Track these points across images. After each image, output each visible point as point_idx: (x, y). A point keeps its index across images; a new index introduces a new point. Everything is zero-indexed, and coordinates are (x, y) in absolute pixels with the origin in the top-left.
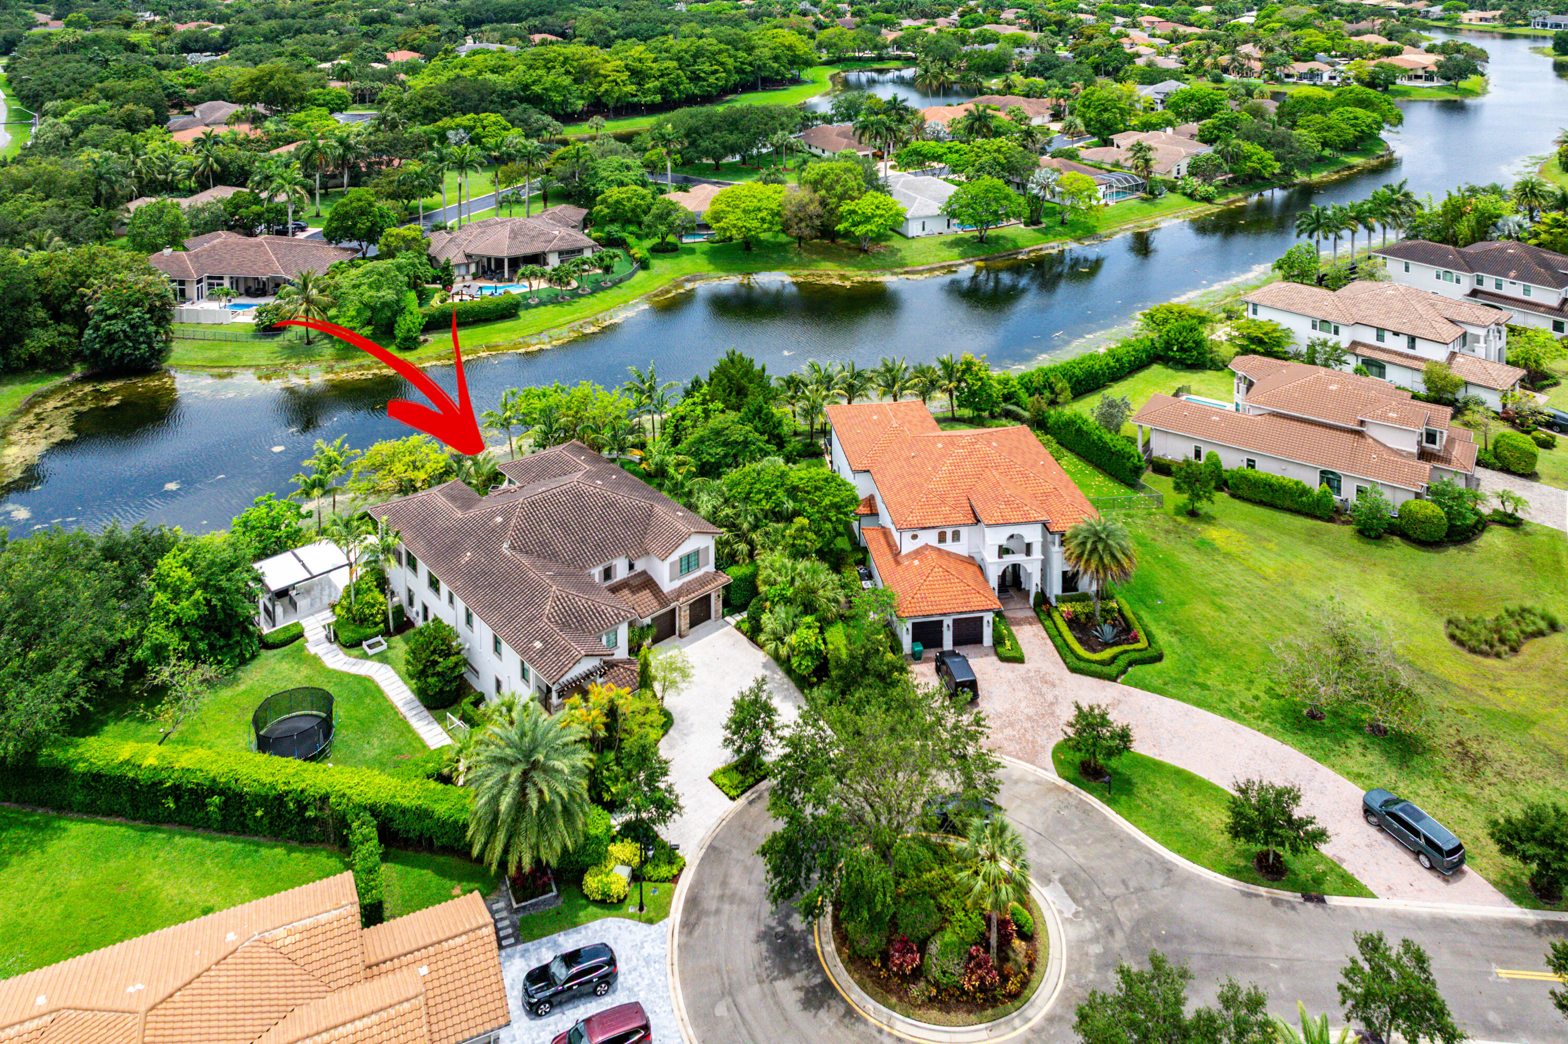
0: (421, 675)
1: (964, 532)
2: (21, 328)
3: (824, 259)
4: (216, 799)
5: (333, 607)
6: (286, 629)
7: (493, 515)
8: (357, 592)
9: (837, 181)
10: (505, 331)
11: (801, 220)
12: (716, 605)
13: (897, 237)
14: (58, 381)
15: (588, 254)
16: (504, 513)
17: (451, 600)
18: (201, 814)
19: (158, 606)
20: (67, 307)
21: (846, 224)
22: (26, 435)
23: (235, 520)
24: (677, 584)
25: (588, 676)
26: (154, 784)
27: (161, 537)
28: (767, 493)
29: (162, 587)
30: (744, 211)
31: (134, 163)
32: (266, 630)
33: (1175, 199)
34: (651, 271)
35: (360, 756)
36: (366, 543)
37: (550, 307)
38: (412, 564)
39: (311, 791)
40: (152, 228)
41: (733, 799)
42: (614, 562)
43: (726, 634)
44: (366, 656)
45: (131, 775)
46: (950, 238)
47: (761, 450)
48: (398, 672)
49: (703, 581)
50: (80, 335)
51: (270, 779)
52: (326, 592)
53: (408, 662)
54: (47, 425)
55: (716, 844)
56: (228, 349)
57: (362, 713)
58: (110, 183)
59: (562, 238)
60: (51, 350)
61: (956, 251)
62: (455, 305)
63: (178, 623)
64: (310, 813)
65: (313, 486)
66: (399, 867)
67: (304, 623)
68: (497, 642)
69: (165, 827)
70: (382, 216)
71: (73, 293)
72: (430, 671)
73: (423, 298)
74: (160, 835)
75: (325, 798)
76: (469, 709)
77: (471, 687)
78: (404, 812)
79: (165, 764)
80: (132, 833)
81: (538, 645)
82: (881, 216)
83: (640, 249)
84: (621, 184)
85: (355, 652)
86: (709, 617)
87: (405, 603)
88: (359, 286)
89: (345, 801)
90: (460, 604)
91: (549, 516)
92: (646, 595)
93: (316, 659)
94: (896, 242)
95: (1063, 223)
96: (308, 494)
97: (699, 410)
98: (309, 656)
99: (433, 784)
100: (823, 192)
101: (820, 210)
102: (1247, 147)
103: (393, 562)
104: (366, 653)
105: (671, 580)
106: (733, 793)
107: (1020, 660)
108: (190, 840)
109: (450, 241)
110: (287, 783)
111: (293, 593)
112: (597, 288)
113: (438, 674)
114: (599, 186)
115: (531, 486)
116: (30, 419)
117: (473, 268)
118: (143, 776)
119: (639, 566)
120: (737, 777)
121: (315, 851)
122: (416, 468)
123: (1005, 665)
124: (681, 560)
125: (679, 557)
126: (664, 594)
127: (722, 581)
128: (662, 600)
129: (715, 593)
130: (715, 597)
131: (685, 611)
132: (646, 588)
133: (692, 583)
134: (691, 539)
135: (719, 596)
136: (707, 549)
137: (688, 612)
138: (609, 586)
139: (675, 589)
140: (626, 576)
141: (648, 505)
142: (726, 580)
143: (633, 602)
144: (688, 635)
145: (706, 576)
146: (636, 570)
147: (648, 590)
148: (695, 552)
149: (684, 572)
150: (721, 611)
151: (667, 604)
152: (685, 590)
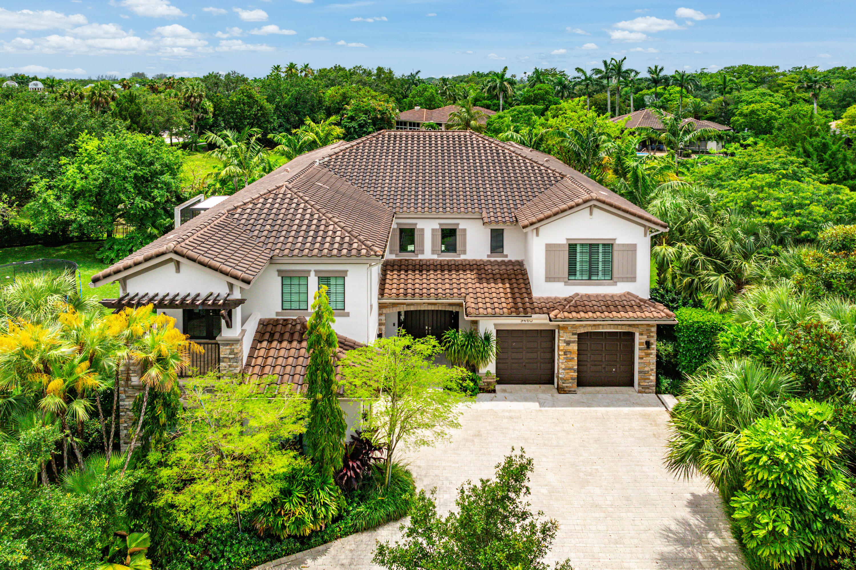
12: (641, 360)
24: (561, 290)
42: (461, 224)
49: (614, 304)
105: (549, 278)
124: (572, 247)
125: (568, 239)
126: (530, 298)
127: (655, 314)
128: (520, 305)
129: (641, 334)
130: (640, 344)
131: (568, 343)
132: (506, 281)
133: (592, 299)
134: (591, 214)
135: (648, 344)
136: (632, 249)
137: (574, 347)
138: (448, 261)
139: (555, 298)
140: (485, 258)
141: (557, 175)
142: (663, 314)
143: (470, 290)
144: (574, 392)
145: (624, 298)
146: (506, 256)
147: (508, 285)
148: (604, 245)
149: (578, 276)
150: (653, 378)
151: (526, 313)
152: (571, 304)
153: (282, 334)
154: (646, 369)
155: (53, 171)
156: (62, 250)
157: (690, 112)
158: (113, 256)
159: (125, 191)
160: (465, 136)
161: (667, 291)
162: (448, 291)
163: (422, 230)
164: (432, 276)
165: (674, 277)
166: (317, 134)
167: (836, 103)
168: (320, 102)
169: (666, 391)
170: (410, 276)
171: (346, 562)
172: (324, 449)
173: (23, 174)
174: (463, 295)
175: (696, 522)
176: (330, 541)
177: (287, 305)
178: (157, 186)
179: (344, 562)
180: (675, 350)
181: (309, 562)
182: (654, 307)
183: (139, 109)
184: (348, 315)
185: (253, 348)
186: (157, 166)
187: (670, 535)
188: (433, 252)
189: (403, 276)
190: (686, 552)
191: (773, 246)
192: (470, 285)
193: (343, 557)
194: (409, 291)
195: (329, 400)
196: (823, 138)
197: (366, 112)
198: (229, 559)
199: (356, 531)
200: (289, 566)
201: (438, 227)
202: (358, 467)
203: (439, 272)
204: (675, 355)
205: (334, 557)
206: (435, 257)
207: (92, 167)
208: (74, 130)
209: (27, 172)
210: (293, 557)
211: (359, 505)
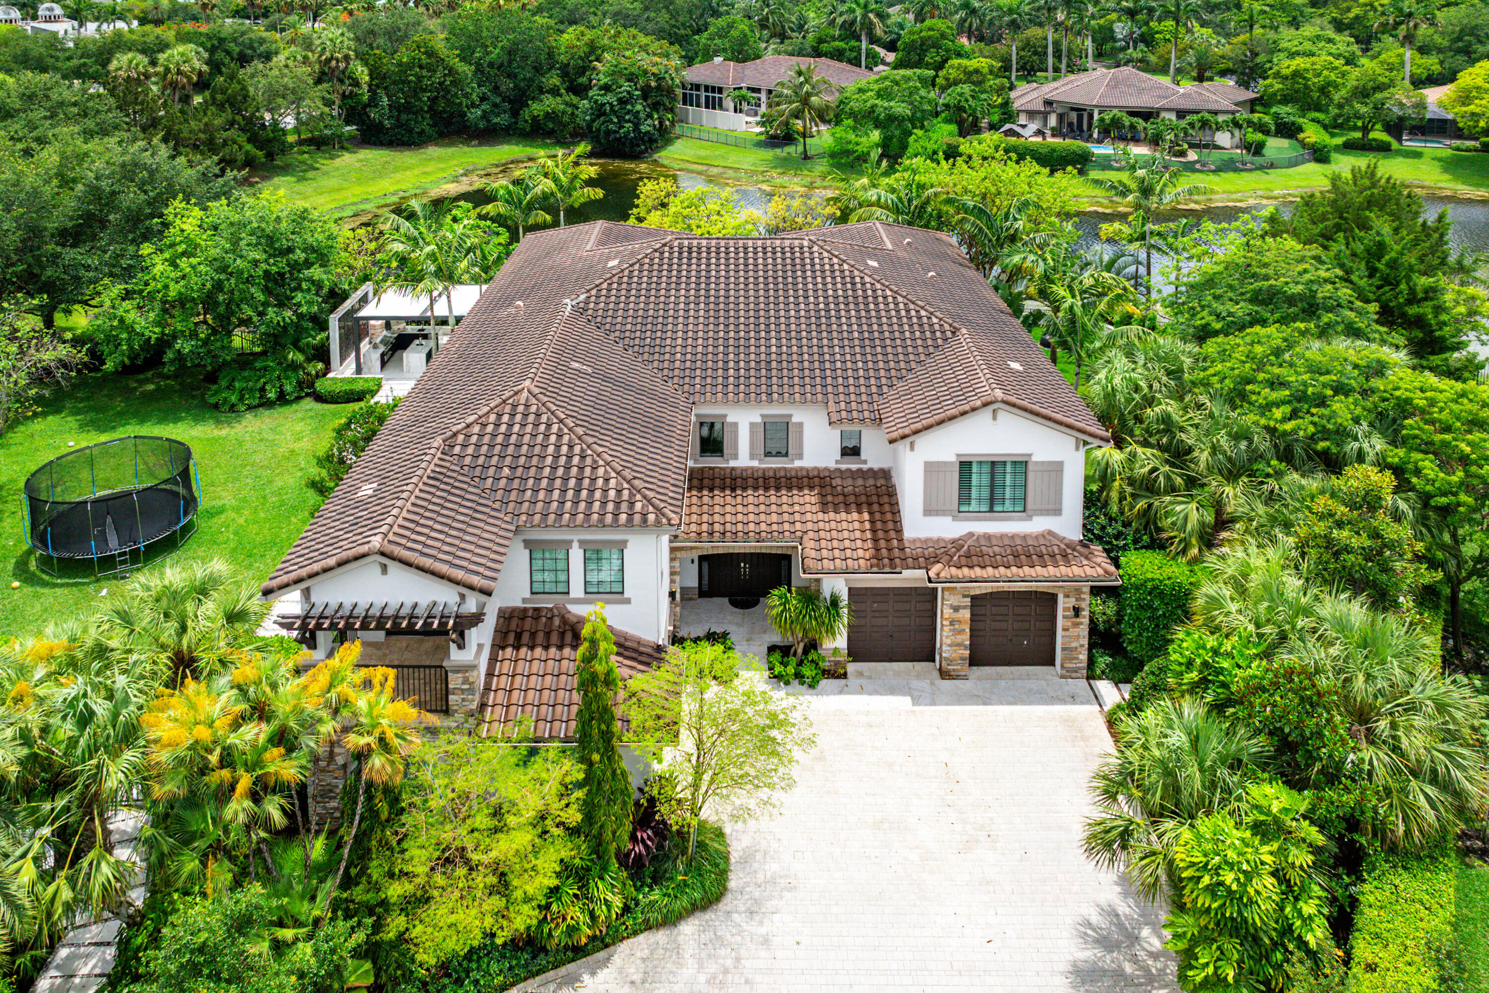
2: (533, 90)
6: (353, 380)
12: (1066, 632)
24: (949, 529)
42: (797, 416)
49: (1027, 552)
59: (1185, 96)
71: (588, 67)
81: (368, 489)
83: (1319, 134)
86: (1048, 658)
112: (1228, 168)
124: (965, 466)
125: (958, 455)
126: (901, 540)
127: (1089, 571)
128: (884, 552)
129: (1067, 596)
130: (1065, 609)
131: (956, 609)
132: (865, 508)
133: (994, 542)
134: (995, 418)
135: (1077, 611)
136: (1057, 468)
137: (966, 614)
138: (775, 470)
139: (938, 540)
140: (832, 465)
141: (947, 327)
142: (1101, 571)
143: (810, 526)
144: (965, 678)
145: (1042, 542)
146: (865, 462)
147: (866, 516)
148: (1014, 463)
149: (974, 506)
150: (1083, 657)
151: (893, 566)
152: (962, 552)
153: (533, 635)
154: (1074, 645)
155: (130, 266)
156: (148, 381)
157: (1190, 64)
158: (234, 399)
159: (249, 300)
160: (801, 248)
161: (1111, 519)
162: (775, 527)
163: (736, 424)
164: (751, 499)
165: (1122, 499)
166: (556, 180)
167: (1446, 43)
168: (550, 55)
169: (1103, 676)
170: (717, 500)
171: (637, 977)
172: (602, 826)
173: (82, 272)
174: (799, 534)
175: (1127, 910)
176: (614, 943)
177: (538, 587)
178: (300, 285)
179: (635, 977)
180: (1118, 613)
181: (586, 977)
182: (1087, 558)
183: (244, 88)
184: (628, 601)
185: (493, 660)
186: (299, 255)
187: (1090, 932)
188: (752, 457)
189: (706, 500)
190: (1108, 959)
191: (1274, 462)
192: (809, 516)
193: (632, 970)
194: (717, 527)
195: (609, 758)
196: (1378, 234)
197: (631, 78)
198: (476, 982)
199: (649, 928)
200: (560, 986)
201: (759, 420)
202: (649, 838)
203: (761, 492)
204: (1119, 621)
205: (621, 971)
206: (755, 464)
207: (193, 261)
208: (160, 194)
209: (88, 268)
210: (563, 971)
211: (651, 889)
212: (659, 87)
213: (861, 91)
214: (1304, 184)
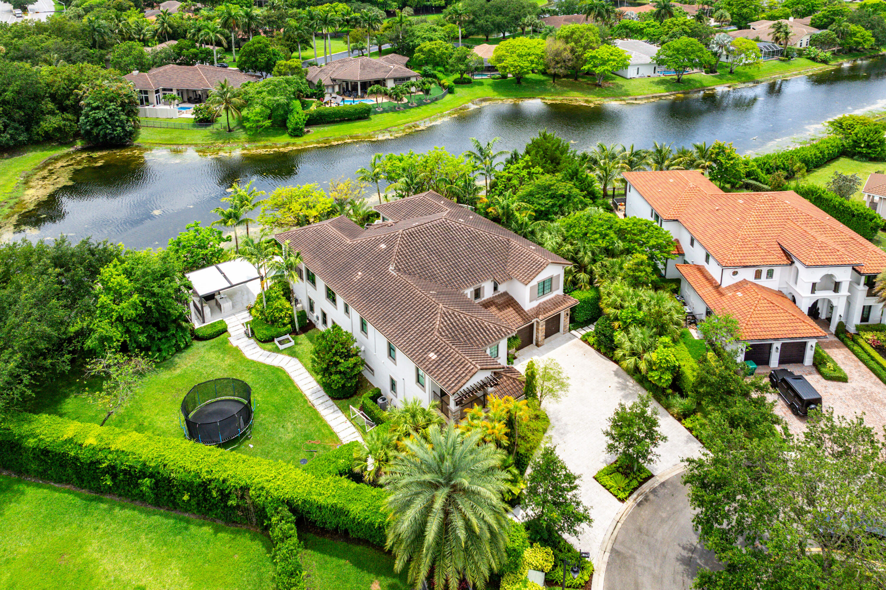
0: (326, 372)
1: (777, 271)
2: (38, 114)
3: (572, 90)
4: (147, 481)
5: (250, 309)
6: (213, 325)
7: (378, 242)
8: (268, 299)
9: (582, 37)
10: (361, 127)
11: (557, 63)
12: (564, 321)
13: (619, 78)
14: (65, 150)
15: (413, 80)
16: (388, 241)
17: (347, 310)
18: (137, 491)
19: (103, 306)
20: (68, 102)
21: (590, 66)
22: (41, 182)
23: (170, 241)
24: (535, 304)
25: (483, 386)
26: (92, 462)
27: (105, 250)
28: (601, 234)
29: (108, 290)
30: (519, 56)
31: (117, 25)
32: (197, 325)
33: (803, 61)
34: (456, 95)
35: (277, 440)
36: (274, 261)
37: (391, 114)
38: (311, 279)
39: (231, 482)
40: (125, 59)
41: (622, 500)
42: (483, 285)
43: (575, 345)
44: (277, 350)
45: (72, 454)
46: (656, 79)
47: (581, 202)
48: (305, 365)
49: (556, 303)
50: (78, 121)
51: (194, 467)
52: (245, 297)
53: (314, 361)
54: (55, 177)
55: (618, 547)
56: (176, 134)
57: (276, 399)
58: (101, 34)
59: (396, 70)
60: (58, 129)
61: (662, 87)
62: (327, 109)
63: (120, 319)
64: (232, 502)
65: (229, 216)
66: (318, 555)
67: (227, 321)
68: (391, 350)
69: (107, 498)
70: (274, 55)
71: (71, 93)
72: (333, 370)
73: (304, 106)
74: (103, 506)
75: (245, 489)
76: (369, 403)
77: (367, 381)
78: (320, 508)
79: (103, 445)
80: (78, 501)
81: (433, 356)
82: (614, 60)
83: (448, 81)
84: (431, 40)
85: (269, 346)
86: (558, 330)
87: (307, 309)
88: (261, 93)
89: (264, 493)
90: (355, 315)
91: (426, 246)
92: (510, 311)
93: (237, 351)
94: (619, 81)
95: (731, 72)
96: (225, 223)
97: (524, 173)
98: (231, 347)
99: (346, 483)
100: (573, 44)
101: (570, 56)
102: (853, 27)
103: (296, 277)
104: (277, 347)
105: (531, 301)
106: (622, 495)
107: (844, 379)
108: (128, 512)
109: (321, 71)
110: (209, 472)
111: (217, 297)
112: (421, 103)
113: (340, 372)
114: (416, 41)
115: (403, 222)
116: (45, 173)
117: (337, 89)
118: (84, 456)
119: (502, 289)
120: (620, 480)
121: (238, 532)
122: (309, 207)
123: (830, 383)
125: (537, 282)
126: (525, 312)
128: (524, 317)
130: (564, 315)
131: (542, 326)
132: (509, 306)
133: (547, 303)
135: (567, 314)
136: (559, 276)
139: (534, 308)
140: (492, 296)
141: (505, 239)
142: (575, 301)
144: (543, 344)
146: (499, 291)
147: (511, 308)
148: (549, 279)
149: (540, 295)
150: (568, 326)
152: (542, 309)
154: (566, 324)
169: (572, 329)
184: (500, 358)
197: (113, 100)
201: (473, 290)
212: (130, 102)
213: (258, 93)
214: (451, 106)
